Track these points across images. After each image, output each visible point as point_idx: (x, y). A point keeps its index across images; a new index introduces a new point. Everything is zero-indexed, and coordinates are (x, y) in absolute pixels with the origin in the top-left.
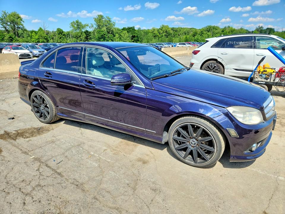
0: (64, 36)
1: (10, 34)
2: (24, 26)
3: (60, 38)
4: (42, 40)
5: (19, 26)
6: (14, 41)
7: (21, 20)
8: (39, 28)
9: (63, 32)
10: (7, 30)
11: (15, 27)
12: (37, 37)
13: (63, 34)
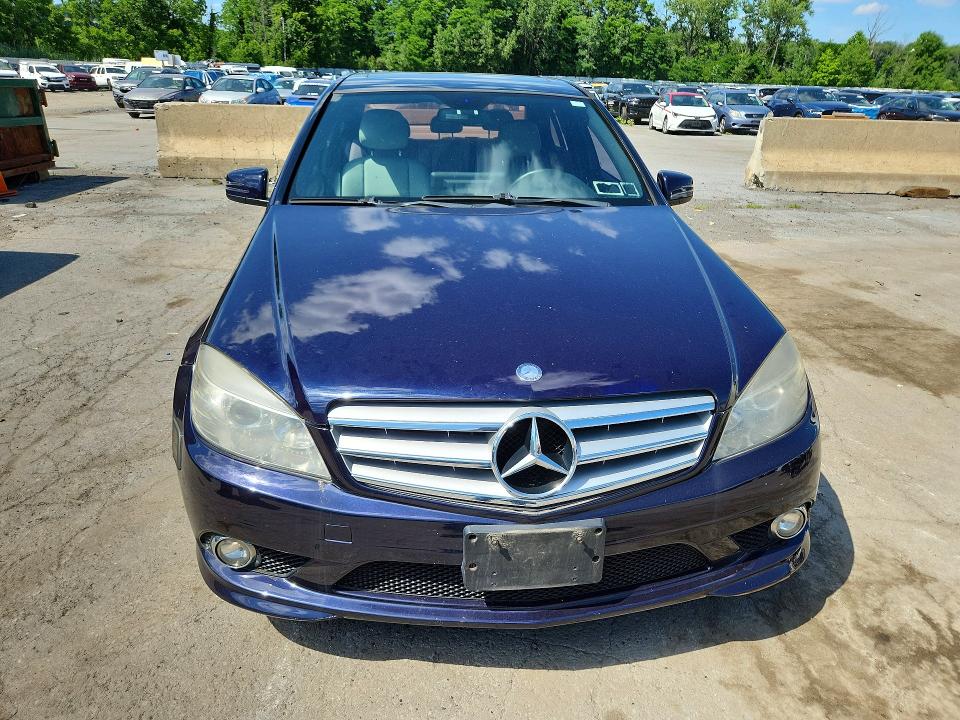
0: (936, 64)
1: (755, 57)
2: (807, 27)
3: (920, 70)
4: (848, 77)
5: (792, 30)
6: (758, 77)
7: (807, 8)
8: (854, 34)
9: (939, 46)
10: (750, 44)
11: (780, 32)
12: (834, 66)
13: (937, 53)
